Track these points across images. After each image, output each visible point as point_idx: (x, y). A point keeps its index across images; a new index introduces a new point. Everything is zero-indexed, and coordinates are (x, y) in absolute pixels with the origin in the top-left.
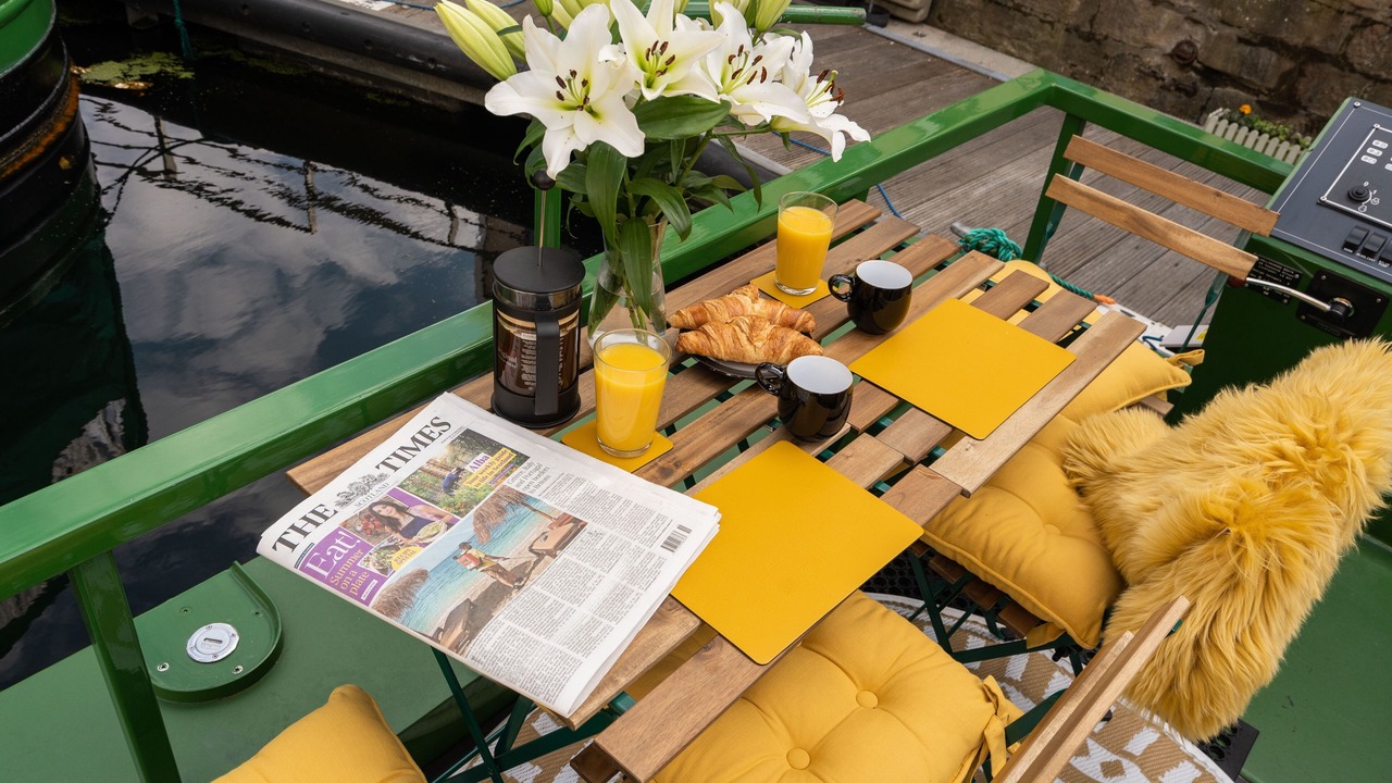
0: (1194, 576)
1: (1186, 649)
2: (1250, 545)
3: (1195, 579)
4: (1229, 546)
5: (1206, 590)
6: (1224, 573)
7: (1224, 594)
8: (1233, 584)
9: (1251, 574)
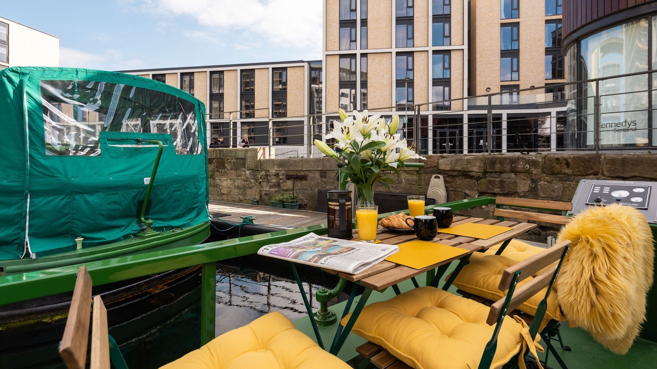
0: (578, 257)
1: (588, 283)
2: (591, 240)
3: (579, 259)
4: (585, 243)
5: (584, 260)
6: (588, 253)
7: (593, 261)
8: (594, 256)
9: (597, 249)
